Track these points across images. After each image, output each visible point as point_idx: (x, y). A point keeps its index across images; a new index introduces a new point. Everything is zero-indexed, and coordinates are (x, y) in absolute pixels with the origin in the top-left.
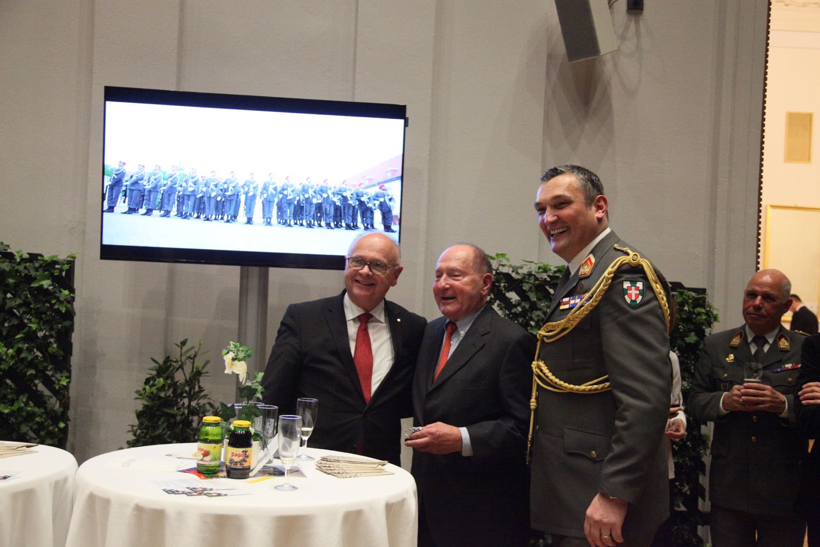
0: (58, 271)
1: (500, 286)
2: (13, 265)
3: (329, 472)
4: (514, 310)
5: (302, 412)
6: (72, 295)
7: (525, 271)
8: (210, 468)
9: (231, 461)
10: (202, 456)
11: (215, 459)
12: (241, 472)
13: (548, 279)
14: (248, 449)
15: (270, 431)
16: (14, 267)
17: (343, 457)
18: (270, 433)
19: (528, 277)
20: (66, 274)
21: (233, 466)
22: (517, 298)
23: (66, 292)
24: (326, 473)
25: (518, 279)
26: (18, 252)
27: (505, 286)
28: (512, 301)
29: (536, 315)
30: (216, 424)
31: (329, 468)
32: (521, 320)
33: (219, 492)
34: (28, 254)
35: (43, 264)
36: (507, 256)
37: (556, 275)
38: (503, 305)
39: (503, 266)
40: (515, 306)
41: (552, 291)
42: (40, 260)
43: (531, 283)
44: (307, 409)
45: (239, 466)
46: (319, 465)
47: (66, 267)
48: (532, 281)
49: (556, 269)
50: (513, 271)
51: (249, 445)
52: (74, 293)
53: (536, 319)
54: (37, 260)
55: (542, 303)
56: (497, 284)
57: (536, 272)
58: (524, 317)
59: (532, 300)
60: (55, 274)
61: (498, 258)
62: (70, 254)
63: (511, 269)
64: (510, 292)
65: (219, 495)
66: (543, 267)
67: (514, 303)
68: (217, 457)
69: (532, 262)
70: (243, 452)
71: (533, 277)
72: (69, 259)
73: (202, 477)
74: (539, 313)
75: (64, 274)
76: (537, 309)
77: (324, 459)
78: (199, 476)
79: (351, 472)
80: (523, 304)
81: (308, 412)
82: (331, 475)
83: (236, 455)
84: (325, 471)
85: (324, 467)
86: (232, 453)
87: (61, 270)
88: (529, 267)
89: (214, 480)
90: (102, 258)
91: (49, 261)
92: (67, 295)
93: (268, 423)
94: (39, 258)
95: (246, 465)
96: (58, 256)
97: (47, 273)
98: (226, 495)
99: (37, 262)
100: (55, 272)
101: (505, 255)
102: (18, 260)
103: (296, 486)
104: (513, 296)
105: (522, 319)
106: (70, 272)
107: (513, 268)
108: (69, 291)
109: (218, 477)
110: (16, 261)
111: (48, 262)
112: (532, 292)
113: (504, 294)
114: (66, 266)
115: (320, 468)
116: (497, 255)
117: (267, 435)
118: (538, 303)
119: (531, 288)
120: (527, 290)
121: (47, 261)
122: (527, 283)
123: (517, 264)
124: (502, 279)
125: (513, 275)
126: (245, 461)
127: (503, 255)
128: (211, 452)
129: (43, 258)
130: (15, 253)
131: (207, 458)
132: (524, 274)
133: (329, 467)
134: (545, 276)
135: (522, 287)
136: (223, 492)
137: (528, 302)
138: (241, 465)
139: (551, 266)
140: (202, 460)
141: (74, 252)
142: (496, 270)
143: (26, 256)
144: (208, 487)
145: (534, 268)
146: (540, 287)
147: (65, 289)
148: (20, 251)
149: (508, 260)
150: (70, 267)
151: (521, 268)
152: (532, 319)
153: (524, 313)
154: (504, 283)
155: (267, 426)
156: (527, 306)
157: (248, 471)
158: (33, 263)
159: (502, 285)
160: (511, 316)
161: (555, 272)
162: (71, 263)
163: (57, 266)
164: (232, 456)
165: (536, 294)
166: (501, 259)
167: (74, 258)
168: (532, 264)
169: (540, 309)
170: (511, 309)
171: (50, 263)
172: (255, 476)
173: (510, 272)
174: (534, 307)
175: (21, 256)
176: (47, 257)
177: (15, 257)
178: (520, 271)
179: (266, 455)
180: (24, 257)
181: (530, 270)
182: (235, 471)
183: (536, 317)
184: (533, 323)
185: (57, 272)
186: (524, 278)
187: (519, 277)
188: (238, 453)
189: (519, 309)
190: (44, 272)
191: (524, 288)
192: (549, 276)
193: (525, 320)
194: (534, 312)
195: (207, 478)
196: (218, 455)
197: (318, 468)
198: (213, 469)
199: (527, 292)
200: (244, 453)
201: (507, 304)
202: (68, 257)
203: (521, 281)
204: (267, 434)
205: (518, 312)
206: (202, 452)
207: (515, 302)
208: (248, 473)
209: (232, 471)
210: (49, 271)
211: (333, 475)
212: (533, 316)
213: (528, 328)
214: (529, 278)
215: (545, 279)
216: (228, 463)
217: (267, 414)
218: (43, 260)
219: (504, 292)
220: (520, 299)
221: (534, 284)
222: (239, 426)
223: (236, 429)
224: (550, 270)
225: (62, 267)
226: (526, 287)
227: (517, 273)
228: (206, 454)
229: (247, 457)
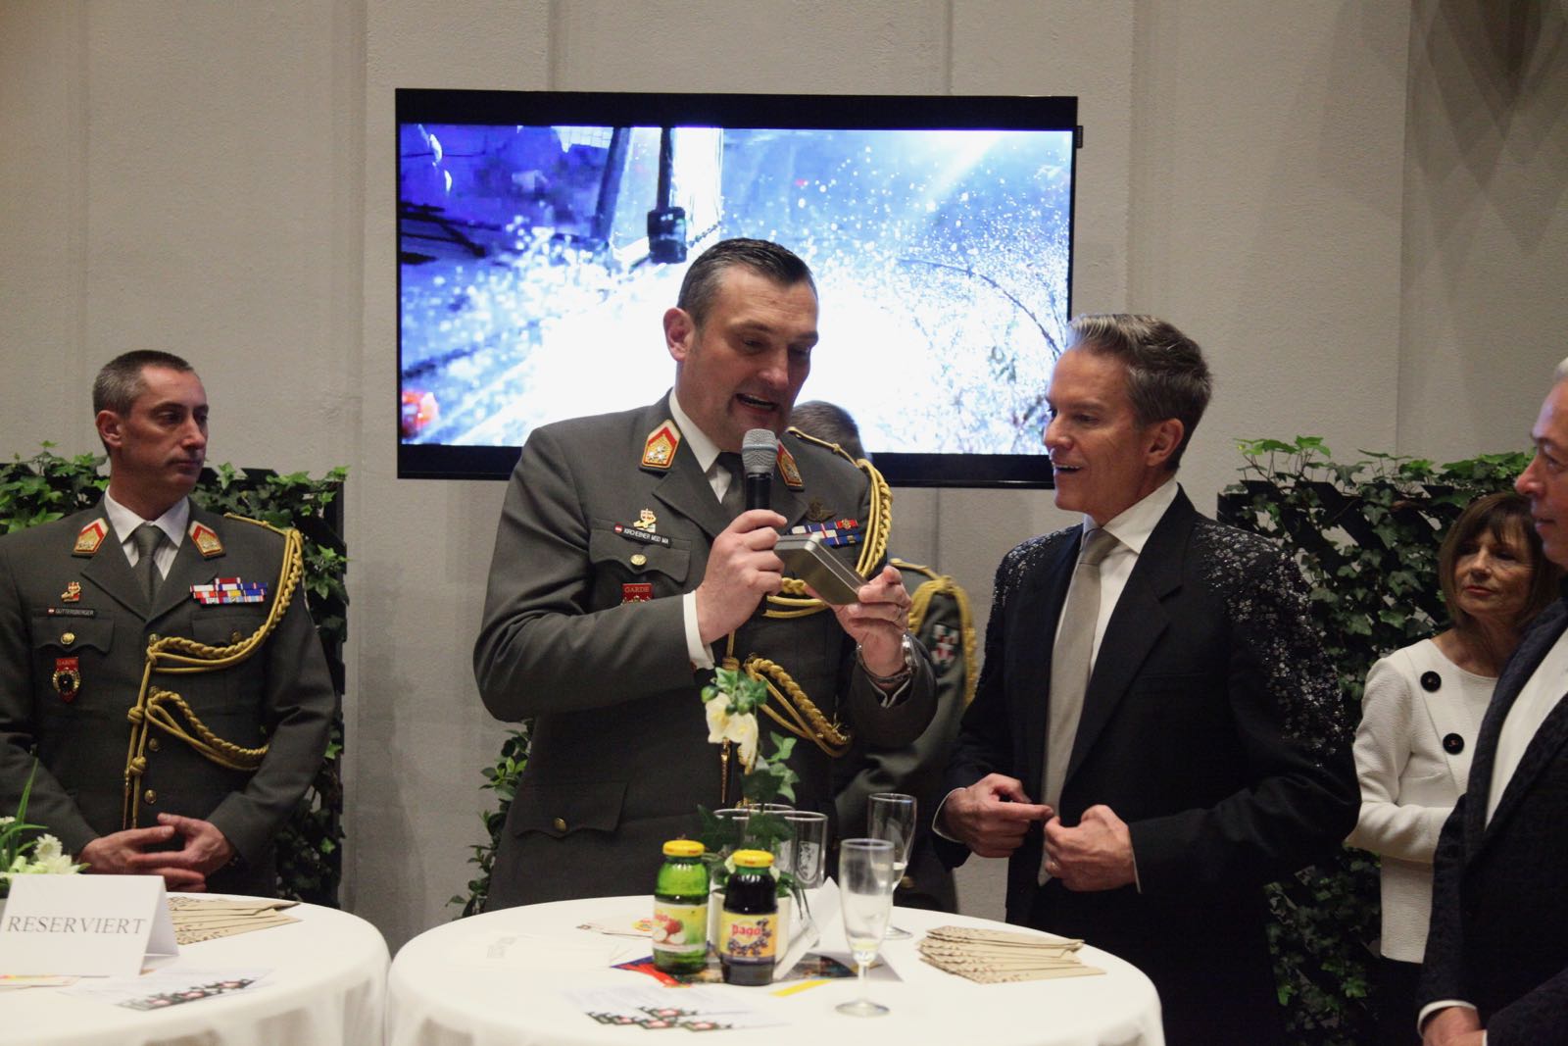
0: (308, 506)
1: (1308, 514)
2: (216, 496)
3: (953, 967)
4: (1343, 572)
5: (881, 824)
6: (342, 559)
7: (1367, 476)
8: (685, 961)
9: (732, 945)
10: (663, 934)
11: (693, 940)
12: (757, 969)
13: (1426, 495)
14: (768, 917)
15: (811, 871)
16: (216, 501)
17: (976, 931)
18: (809, 877)
19: (1374, 491)
20: (324, 513)
21: (737, 957)
22: (1351, 541)
23: (330, 553)
24: (945, 970)
25: (1352, 497)
26: (223, 468)
27: (1318, 514)
28: (1336, 548)
29: (1399, 580)
30: (693, 860)
31: (950, 959)
32: (1360, 594)
33: (713, 1019)
34: (245, 470)
35: (276, 491)
36: (1323, 443)
37: (1446, 483)
38: (1318, 560)
39: (1314, 466)
40: (1346, 561)
41: (1435, 523)
42: (270, 484)
43: (1383, 506)
44: (892, 819)
45: (750, 957)
46: (927, 951)
47: (326, 497)
48: (1385, 501)
49: (1444, 471)
50: (1338, 479)
51: (771, 908)
52: (345, 556)
53: (1398, 591)
54: (264, 483)
55: (1412, 553)
56: (1299, 510)
57: (1394, 479)
58: (1370, 587)
59: (1388, 547)
60: (304, 514)
61: (1302, 448)
62: (332, 469)
63: (1333, 474)
64: (1333, 529)
65: (714, 1027)
66: (1412, 465)
67: (1341, 553)
68: (699, 934)
69: (1385, 455)
70: (759, 923)
71: (1388, 491)
72: (332, 479)
73: (667, 981)
74: (1405, 575)
75: (321, 513)
76: (1400, 567)
77: (935, 936)
78: (662, 980)
79: (1004, 968)
80: (1366, 555)
81: (896, 827)
82: (959, 975)
83: (744, 931)
84: (942, 965)
85: (938, 955)
86: (735, 926)
87: (316, 505)
88: (1377, 466)
89: (696, 988)
90: (402, 475)
91: (291, 484)
92: (331, 561)
93: (804, 854)
94: (269, 479)
95: (765, 953)
96: (307, 473)
97: (285, 511)
98: (729, 1027)
99: (264, 488)
100: (303, 508)
101: (1320, 439)
102: (225, 485)
103: (887, 1006)
104: (1340, 538)
105: (1365, 590)
106: (335, 509)
107: (1336, 470)
108: (335, 552)
109: (702, 981)
110: (221, 488)
111: (287, 488)
112: (1386, 526)
113: (1319, 532)
114: (325, 495)
115: (930, 959)
116: (1299, 441)
117: (805, 882)
118: (1403, 551)
119: (1384, 516)
120: (1375, 523)
121: (285, 485)
122: (1375, 505)
123: (1346, 458)
124: (1311, 499)
125: (1340, 487)
126: (764, 945)
127: (1314, 441)
128: (685, 924)
129: (276, 480)
130: (218, 471)
131: (677, 938)
132: (1365, 485)
133: (950, 955)
134: (1417, 488)
135: (1362, 515)
136: (722, 1021)
137: (1376, 551)
138: (755, 953)
139: (1432, 463)
140: (665, 942)
141: (339, 463)
142: (1297, 478)
143: (240, 475)
144: (688, 1008)
145: (1388, 470)
146: (1407, 514)
147: (327, 548)
148: (228, 464)
149: (1325, 451)
150: (334, 498)
151: (1360, 470)
152: (1386, 589)
153: (1367, 578)
154: (1316, 507)
155: (804, 861)
156: (1376, 561)
157: (769, 968)
158: (256, 490)
159: (1313, 511)
160: (1336, 584)
161: (1442, 477)
162: (336, 488)
163: (307, 496)
164: (735, 933)
165: (1398, 531)
166: (1310, 451)
167: (343, 476)
168: (1384, 459)
169: (1409, 568)
170: (1337, 569)
171: (291, 488)
172: (786, 978)
173: (1332, 482)
174: (1392, 562)
175: (231, 476)
176: (285, 476)
177: (218, 479)
178: (1356, 477)
179: (806, 930)
180: (236, 478)
181: (1378, 475)
182: (744, 969)
183: (1399, 585)
184: (1389, 600)
185: (307, 510)
186: (1366, 494)
187: (1354, 492)
188: (747, 926)
189: (1356, 566)
190: (279, 511)
191: (1366, 517)
192: (1426, 487)
193: (1371, 595)
194: (1394, 573)
195: (679, 982)
196: (701, 930)
197: (928, 959)
198: (689, 961)
199: (1374, 527)
200: (760, 927)
201: (1326, 558)
202: (329, 475)
203: (1359, 502)
204: (803, 878)
205: (1354, 576)
206: (665, 924)
207: (1345, 552)
208: (771, 973)
209: (734, 969)
210: (292, 508)
211: (964, 977)
212: (1392, 584)
213: (1380, 613)
214: (1378, 494)
215: (1421, 494)
216: (724, 949)
217: (802, 834)
218: (276, 484)
219: (1317, 528)
220: (1356, 544)
221: (1389, 508)
222: (748, 865)
223: (741, 871)
224: (1430, 472)
225: (316, 497)
226: (1371, 515)
227: (1351, 483)
228: (674, 928)
229: (768, 935)
